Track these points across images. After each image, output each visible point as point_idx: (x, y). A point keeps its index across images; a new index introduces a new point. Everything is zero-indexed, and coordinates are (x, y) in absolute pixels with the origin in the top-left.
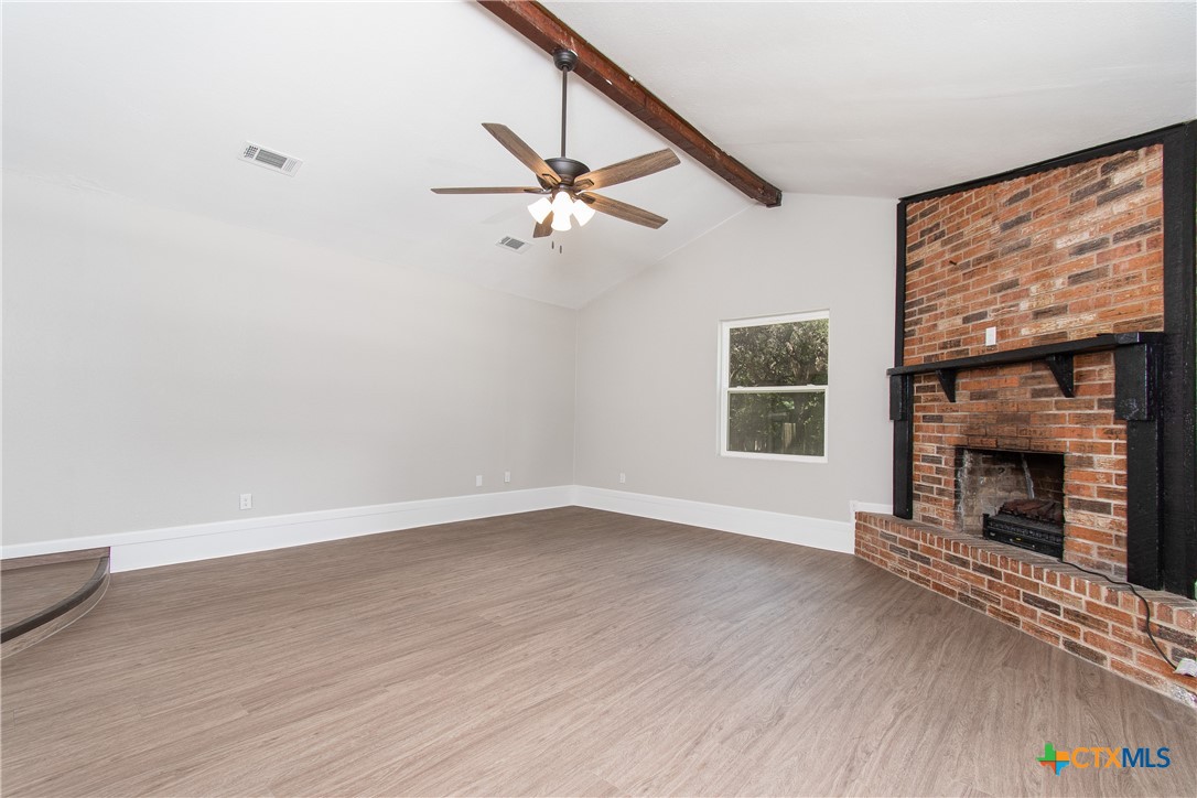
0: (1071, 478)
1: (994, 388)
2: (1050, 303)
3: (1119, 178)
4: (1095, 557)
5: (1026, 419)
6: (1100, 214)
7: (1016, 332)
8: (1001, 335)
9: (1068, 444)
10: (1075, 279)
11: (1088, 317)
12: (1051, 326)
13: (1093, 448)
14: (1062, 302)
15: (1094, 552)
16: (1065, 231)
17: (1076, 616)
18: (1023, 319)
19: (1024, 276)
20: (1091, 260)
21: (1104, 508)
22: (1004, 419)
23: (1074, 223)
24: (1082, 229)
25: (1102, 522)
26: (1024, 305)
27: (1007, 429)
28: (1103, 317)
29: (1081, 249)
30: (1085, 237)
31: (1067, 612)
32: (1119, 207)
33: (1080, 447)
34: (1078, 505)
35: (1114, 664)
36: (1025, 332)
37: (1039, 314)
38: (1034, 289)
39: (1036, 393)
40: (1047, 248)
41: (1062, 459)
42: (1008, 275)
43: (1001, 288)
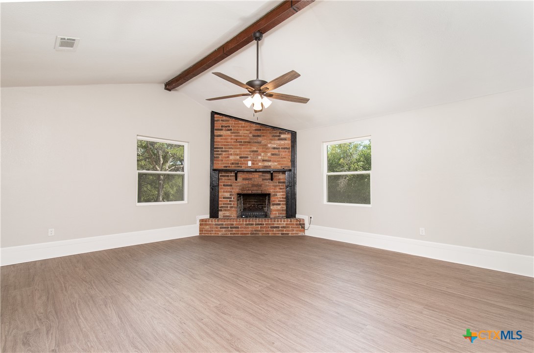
0: (272, 199)
1: (251, 177)
2: (266, 158)
3: (283, 136)
4: (277, 215)
5: (261, 186)
6: (278, 142)
7: (257, 164)
8: (253, 164)
9: (271, 191)
10: (273, 154)
11: (276, 164)
12: (266, 164)
13: (277, 192)
14: (270, 159)
15: (277, 214)
16: (270, 143)
17: (283, 227)
18: (259, 161)
19: (260, 150)
20: (276, 151)
21: (279, 204)
22: (253, 185)
23: (273, 142)
24: (274, 144)
25: (279, 207)
26: (260, 157)
27: (255, 188)
28: (279, 164)
29: (274, 148)
30: (275, 146)
31: (281, 227)
32: (282, 142)
33: (274, 192)
34: (274, 205)
35: (291, 234)
36: (260, 164)
37: (263, 161)
38: (262, 154)
39: (263, 180)
40: (266, 145)
41: (269, 195)
42: (255, 149)
43: (253, 151)
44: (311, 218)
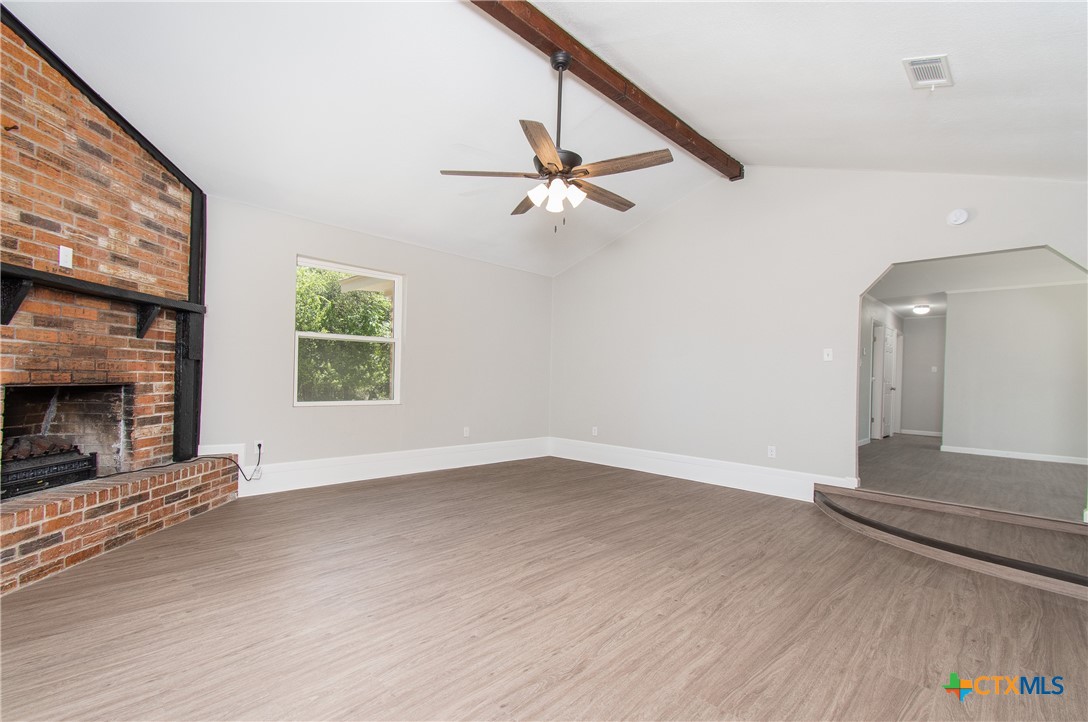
0: (140, 404)
1: (70, 317)
2: (125, 252)
3: (172, 191)
4: (152, 457)
5: (103, 354)
6: (160, 205)
7: (94, 265)
8: (78, 261)
9: (138, 375)
10: (145, 244)
11: (152, 279)
12: (124, 273)
13: (153, 378)
14: (135, 258)
15: (152, 454)
16: (138, 200)
17: (197, 490)
18: (101, 254)
19: (103, 214)
20: (152, 236)
21: (157, 420)
23: (145, 199)
24: (149, 207)
25: (155, 430)
26: (102, 242)
27: (84, 363)
28: (160, 283)
29: (149, 223)
30: (151, 216)
31: (192, 491)
32: (170, 211)
33: (146, 378)
34: (144, 422)
36: (103, 268)
37: (116, 258)
38: (112, 232)
39: (114, 331)
40: (124, 202)
41: (130, 388)
42: (86, 201)
43: (79, 209)
44: (260, 446)
